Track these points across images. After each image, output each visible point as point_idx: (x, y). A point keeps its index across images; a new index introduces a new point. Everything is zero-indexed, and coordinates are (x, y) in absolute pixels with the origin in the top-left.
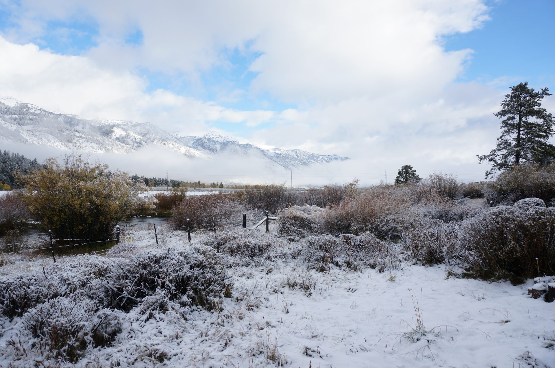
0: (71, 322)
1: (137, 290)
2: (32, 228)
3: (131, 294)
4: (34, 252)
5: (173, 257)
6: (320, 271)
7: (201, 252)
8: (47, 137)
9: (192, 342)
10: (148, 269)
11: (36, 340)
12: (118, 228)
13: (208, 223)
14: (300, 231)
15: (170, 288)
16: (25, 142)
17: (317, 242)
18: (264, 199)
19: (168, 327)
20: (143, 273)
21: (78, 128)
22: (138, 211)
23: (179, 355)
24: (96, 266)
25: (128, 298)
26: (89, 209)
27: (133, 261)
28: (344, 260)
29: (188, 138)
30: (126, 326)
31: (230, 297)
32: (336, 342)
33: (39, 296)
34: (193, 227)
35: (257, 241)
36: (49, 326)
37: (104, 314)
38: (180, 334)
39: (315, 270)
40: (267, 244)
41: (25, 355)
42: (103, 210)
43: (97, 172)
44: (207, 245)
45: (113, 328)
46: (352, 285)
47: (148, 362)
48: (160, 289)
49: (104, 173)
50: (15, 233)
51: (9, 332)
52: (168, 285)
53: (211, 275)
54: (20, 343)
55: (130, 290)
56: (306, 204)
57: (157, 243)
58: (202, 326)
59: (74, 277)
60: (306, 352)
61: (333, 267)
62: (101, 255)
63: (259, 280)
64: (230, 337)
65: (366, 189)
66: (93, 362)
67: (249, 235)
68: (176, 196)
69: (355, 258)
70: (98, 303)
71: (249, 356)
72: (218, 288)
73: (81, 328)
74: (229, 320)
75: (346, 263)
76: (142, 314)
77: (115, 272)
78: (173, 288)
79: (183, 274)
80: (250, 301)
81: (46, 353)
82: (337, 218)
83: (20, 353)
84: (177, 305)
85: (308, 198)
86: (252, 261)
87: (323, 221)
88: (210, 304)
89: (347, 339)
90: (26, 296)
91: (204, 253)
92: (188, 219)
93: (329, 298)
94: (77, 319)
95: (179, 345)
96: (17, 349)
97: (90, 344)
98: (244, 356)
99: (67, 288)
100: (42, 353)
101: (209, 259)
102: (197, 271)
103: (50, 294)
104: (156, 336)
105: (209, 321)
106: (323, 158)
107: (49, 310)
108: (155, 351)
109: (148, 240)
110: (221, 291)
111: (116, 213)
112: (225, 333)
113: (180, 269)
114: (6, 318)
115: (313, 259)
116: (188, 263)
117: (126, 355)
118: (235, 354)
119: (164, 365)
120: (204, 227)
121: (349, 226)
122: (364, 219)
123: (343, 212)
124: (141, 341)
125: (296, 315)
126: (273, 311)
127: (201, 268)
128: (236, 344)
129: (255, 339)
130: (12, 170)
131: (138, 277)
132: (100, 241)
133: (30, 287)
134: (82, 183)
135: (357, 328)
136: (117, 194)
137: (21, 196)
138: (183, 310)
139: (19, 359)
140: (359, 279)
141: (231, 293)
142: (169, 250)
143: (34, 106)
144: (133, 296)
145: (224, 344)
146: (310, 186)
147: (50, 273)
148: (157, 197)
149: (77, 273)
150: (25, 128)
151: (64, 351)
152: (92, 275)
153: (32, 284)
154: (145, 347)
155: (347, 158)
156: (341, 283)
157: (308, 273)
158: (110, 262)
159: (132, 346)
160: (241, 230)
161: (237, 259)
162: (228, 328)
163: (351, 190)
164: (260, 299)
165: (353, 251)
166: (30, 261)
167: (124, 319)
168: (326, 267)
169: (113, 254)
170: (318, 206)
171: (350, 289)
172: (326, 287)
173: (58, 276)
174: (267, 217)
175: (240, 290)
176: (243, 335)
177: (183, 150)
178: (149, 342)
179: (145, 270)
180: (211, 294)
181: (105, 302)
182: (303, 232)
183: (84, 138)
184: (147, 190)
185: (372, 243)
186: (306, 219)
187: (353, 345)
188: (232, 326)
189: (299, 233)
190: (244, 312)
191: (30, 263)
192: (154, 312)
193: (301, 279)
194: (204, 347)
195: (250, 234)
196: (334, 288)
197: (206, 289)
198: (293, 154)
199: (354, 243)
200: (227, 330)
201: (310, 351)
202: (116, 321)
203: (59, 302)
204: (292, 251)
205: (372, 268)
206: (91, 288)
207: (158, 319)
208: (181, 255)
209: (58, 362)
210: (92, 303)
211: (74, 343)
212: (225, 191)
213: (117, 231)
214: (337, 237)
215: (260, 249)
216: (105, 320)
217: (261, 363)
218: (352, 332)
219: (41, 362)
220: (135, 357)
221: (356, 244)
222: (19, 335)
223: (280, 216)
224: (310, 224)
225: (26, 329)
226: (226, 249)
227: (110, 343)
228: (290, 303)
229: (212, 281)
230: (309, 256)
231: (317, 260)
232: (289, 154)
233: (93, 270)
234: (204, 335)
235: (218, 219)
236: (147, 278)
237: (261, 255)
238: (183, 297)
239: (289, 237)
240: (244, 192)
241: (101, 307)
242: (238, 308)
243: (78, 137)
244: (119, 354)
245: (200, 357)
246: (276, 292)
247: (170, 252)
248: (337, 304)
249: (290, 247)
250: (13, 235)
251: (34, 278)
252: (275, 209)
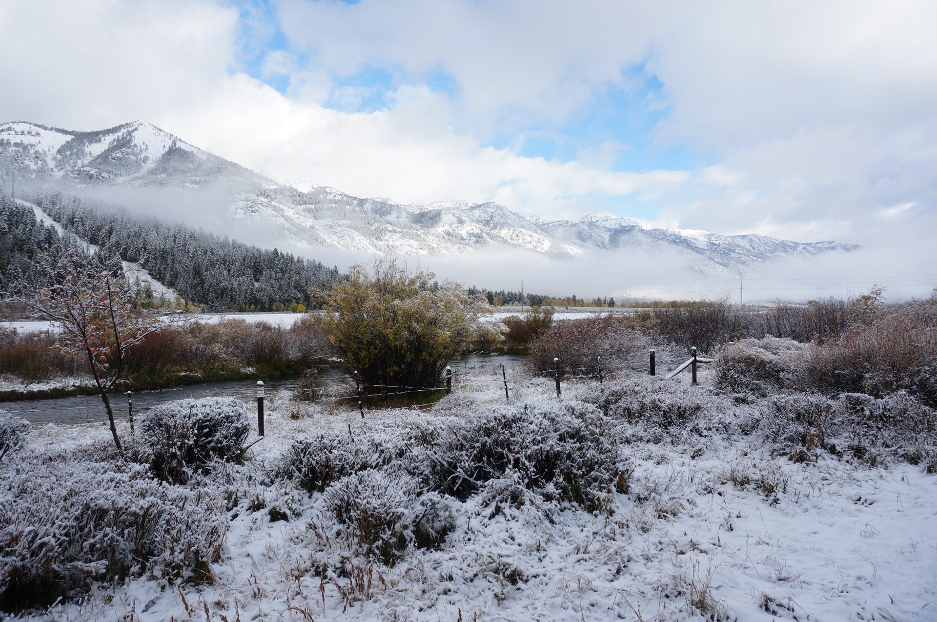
0: (385, 506)
1: (476, 468)
2: (333, 368)
3: (469, 473)
4: (336, 402)
5: (532, 419)
6: (797, 461)
7: (577, 414)
8: (350, 233)
9: (561, 560)
10: (493, 437)
11: (341, 527)
12: (449, 371)
13: (589, 366)
14: (756, 384)
15: (528, 469)
16: (322, 242)
17: (792, 405)
18: (688, 325)
19: (523, 531)
20: (486, 442)
21: (392, 217)
22: (478, 345)
23: (541, 577)
24: (418, 427)
25: (464, 479)
26: (408, 341)
27: (470, 422)
28: (848, 443)
29: (556, 224)
30: (461, 521)
31: (626, 493)
32: (828, 595)
33: (343, 465)
34: (564, 373)
35: (675, 399)
36: (358, 509)
37: (431, 500)
38: (543, 544)
39: (786, 458)
40: (693, 406)
41: (328, 547)
42: (427, 342)
43: (418, 284)
44: (588, 402)
45: (443, 523)
46: (865, 491)
47: (494, 581)
48: (511, 470)
49: (428, 286)
50: (312, 374)
51: (309, 512)
52: (524, 464)
53: (594, 452)
54: (323, 528)
55: (467, 467)
56: (770, 336)
57: (507, 397)
58: (579, 536)
59: (388, 442)
60: (766, 606)
61: (824, 455)
62: (424, 412)
63: (678, 468)
64: (626, 560)
65: (900, 307)
66: (415, 569)
67: (660, 388)
68: (535, 320)
69: (873, 442)
70: (422, 482)
71: (659, 596)
72: (606, 476)
73: (399, 517)
74: (624, 531)
75: (852, 449)
76: (485, 507)
77: (445, 438)
78: (532, 469)
79: (549, 448)
80: (662, 503)
81: (354, 547)
82: (835, 361)
83: (322, 543)
84: (538, 496)
85: (773, 323)
86: (665, 435)
87: (804, 366)
88: (592, 500)
89: (850, 594)
90: (327, 465)
91: (582, 415)
92: (556, 359)
93: (814, 511)
94: (394, 504)
95: (541, 561)
96: (319, 536)
97: (410, 542)
98: (649, 596)
99: (379, 457)
100: (348, 546)
101: (590, 426)
102: (570, 445)
103: (358, 464)
104: (506, 543)
105: (590, 529)
106: (804, 248)
107: (357, 487)
108: (504, 566)
109: (493, 391)
110: (611, 480)
111: (445, 348)
112: (616, 552)
113: (544, 440)
114: (305, 491)
115: (783, 438)
116: (556, 431)
117: (460, 566)
118: (634, 590)
119: (518, 589)
120: (583, 373)
121: (861, 378)
122: (893, 366)
123: (847, 352)
124: (483, 547)
125: (748, 536)
126: (704, 523)
127: (578, 440)
128: (635, 572)
129: (669, 569)
130: (307, 285)
131: (478, 447)
132: (424, 389)
133: (333, 451)
134: (397, 302)
135: (874, 576)
136: (447, 318)
137: (318, 320)
138: (547, 506)
139: (322, 551)
140: (880, 482)
141: (629, 486)
142: (526, 408)
143: (333, 190)
144: (471, 476)
145: (615, 571)
146: (779, 302)
147: (357, 433)
148: (507, 322)
149: (393, 436)
150: (321, 222)
151: (377, 547)
152: (413, 441)
153: (334, 448)
154: (490, 557)
155: (856, 247)
156: (841, 486)
157: (772, 462)
158: (438, 423)
159: (469, 553)
160: (646, 379)
161: (638, 429)
162: (623, 544)
163: (865, 309)
164: (680, 501)
165: (869, 427)
166: (331, 414)
167: (458, 511)
168: (809, 454)
169: (441, 411)
170: (794, 339)
171: (859, 500)
172: (809, 490)
173: (368, 439)
174: (693, 358)
175: (644, 482)
176: (648, 559)
177: (547, 244)
178: (495, 551)
179: (489, 437)
180: (594, 484)
181: (431, 483)
182: (763, 386)
183: (399, 232)
184: (491, 312)
185: (911, 414)
186: (770, 363)
187: (864, 605)
188: (630, 541)
189: (756, 389)
190: (651, 519)
191: (332, 418)
192: (503, 505)
193: (758, 472)
194: (581, 570)
195: (662, 386)
196: (825, 495)
197: (586, 475)
198: (745, 243)
199: (871, 412)
200: (620, 548)
201: (774, 604)
202: (447, 513)
203: (369, 476)
204: (740, 420)
205: (911, 463)
206: (412, 460)
207: (509, 517)
208: (545, 417)
209: (370, 562)
210: (414, 482)
211: (390, 538)
212: (618, 313)
213: (448, 374)
214: (832, 398)
215: (680, 413)
216: (431, 509)
217: (681, 611)
218: (863, 582)
219: (348, 559)
220: (475, 570)
221: (875, 413)
222: (321, 518)
223: (717, 357)
224: (778, 372)
225: (328, 510)
226: (620, 411)
227: (439, 546)
228: (736, 513)
229: (596, 463)
230: (775, 430)
231: (791, 439)
232: (736, 244)
233: (414, 433)
234: (582, 550)
235: (607, 359)
236: (491, 450)
237: (682, 425)
238: (547, 485)
239: (736, 395)
240: (652, 314)
241: (426, 489)
242: (640, 513)
243: (391, 231)
244: (451, 563)
245: (574, 585)
246: (709, 491)
247: (528, 412)
248: (831, 526)
249: (738, 413)
250: (310, 377)
251: (338, 439)
252: (709, 344)
